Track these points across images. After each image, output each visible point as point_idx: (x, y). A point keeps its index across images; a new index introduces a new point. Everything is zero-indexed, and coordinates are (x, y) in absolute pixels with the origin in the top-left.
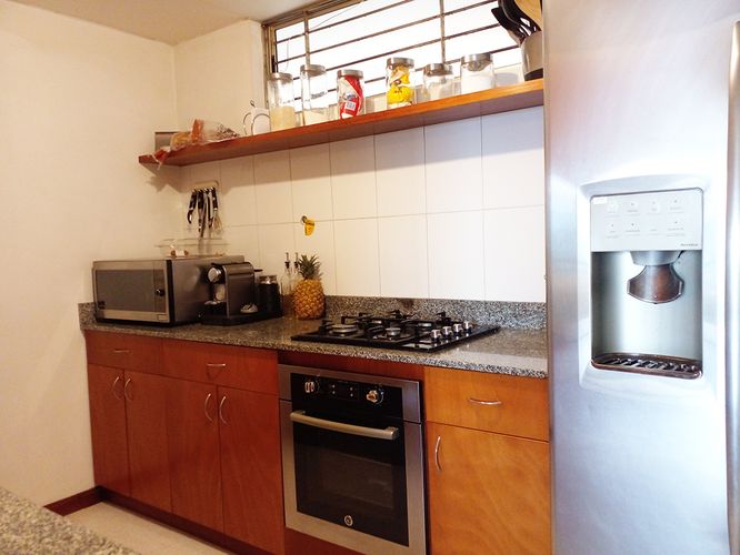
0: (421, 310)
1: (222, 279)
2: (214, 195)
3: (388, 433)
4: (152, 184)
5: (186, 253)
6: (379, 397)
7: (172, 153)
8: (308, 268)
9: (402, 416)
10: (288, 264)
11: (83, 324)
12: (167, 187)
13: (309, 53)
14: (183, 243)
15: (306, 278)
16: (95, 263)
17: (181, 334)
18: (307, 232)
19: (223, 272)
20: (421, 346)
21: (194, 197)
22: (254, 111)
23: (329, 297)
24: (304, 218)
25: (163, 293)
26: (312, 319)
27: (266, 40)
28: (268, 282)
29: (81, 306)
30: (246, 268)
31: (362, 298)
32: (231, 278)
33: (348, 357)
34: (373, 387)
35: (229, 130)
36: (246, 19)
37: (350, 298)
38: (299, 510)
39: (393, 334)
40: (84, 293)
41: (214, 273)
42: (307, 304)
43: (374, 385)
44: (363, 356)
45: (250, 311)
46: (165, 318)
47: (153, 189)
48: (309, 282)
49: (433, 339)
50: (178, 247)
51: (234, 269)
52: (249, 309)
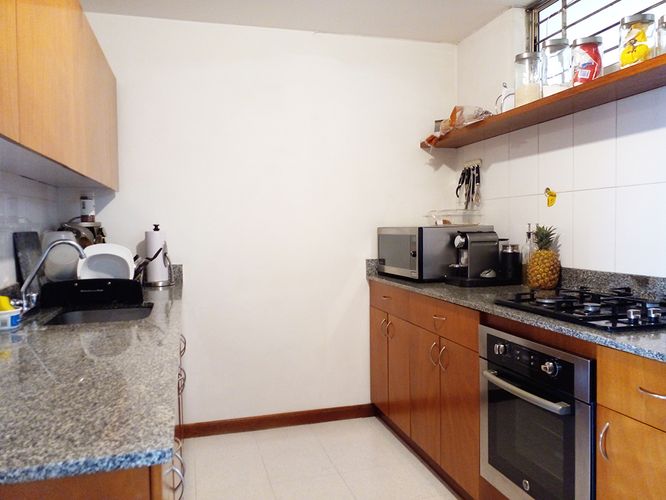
0: (657, 290)
1: (465, 246)
2: (478, 172)
3: (557, 407)
4: (430, 165)
5: (445, 222)
6: (554, 369)
7: (441, 138)
8: (544, 239)
9: (573, 393)
10: (529, 235)
11: (369, 274)
12: (444, 166)
13: (565, 27)
14: (444, 213)
15: (541, 249)
16: (379, 229)
17: (427, 291)
18: (550, 203)
19: (466, 240)
20: (619, 325)
21: (463, 174)
22: (504, 92)
23: (565, 269)
24: (548, 189)
25: (414, 255)
26: (544, 289)
27: (529, 23)
28: (510, 251)
29: (368, 261)
30: (490, 237)
31: (596, 272)
32: (473, 245)
33: (530, 325)
34: (550, 359)
35: (486, 112)
36: (510, 7)
37: (584, 272)
38: (490, 463)
39: (590, 309)
40: (371, 252)
41: (459, 240)
42: (538, 273)
43: (551, 357)
44: (542, 326)
45: (488, 275)
46: (415, 275)
47: (432, 169)
48: (544, 253)
49: (630, 319)
50: (438, 217)
51: (477, 238)
52: (488, 274)
